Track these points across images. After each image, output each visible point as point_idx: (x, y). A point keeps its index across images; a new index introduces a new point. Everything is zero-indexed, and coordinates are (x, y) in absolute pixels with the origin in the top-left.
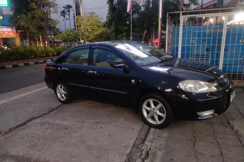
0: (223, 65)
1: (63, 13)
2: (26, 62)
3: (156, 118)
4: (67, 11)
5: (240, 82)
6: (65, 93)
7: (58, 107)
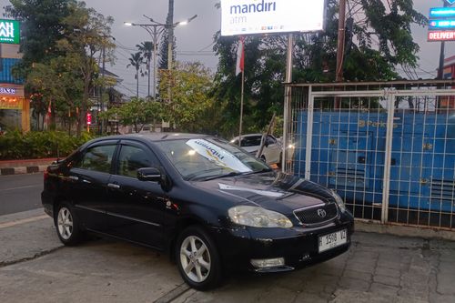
0: (390, 191)
1: (136, 59)
2: (31, 163)
3: (199, 270)
4: (146, 55)
5: (423, 228)
6: (71, 223)
7: (53, 251)
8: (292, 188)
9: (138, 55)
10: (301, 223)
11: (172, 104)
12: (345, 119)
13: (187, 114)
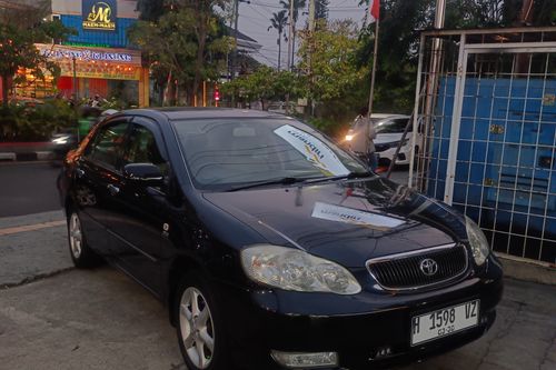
1: (279, 20)
8: (415, 212)
9: (282, 14)
10: (377, 287)
11: (311, 76)
12: (519, 91)
13: (330, 88)
